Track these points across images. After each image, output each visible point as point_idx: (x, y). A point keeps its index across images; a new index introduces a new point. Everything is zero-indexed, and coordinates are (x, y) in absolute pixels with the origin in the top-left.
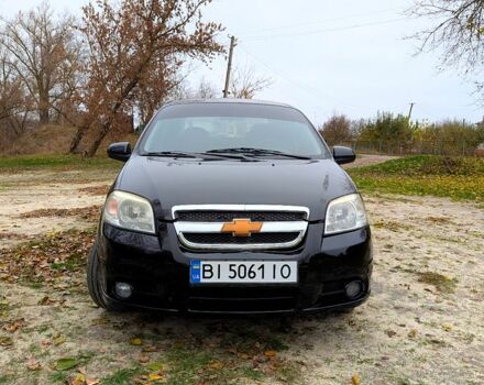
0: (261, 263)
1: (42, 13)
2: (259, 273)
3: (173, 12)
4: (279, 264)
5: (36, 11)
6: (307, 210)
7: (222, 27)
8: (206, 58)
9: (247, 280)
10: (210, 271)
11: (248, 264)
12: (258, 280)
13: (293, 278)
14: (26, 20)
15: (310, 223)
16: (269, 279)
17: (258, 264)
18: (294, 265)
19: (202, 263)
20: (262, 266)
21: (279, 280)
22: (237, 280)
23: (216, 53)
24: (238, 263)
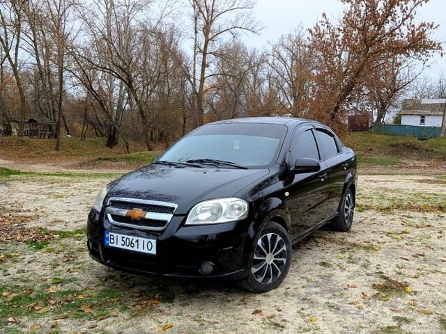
0: (138, 238)
1: (297, 33)
2: (136, 244)
3: (389, 18)
4: (147, 240)
5: (293, 33)
6: (176, 206)
7: (434, 26)
8: (423, 57)
9: (130, 248)
10: (113, 239)
11: (131, 238)
12: (135, 249)
13: (154, 252)
14: (286, 42)
15: (175, 215)
16: (140, 250)
17: (136, 238)
18: (154, 242)
19: (110, 233)
20: (137, 241)
21: (146, 251)
22: (125, 247)
23: (431, 51)
24: (126, 236)
